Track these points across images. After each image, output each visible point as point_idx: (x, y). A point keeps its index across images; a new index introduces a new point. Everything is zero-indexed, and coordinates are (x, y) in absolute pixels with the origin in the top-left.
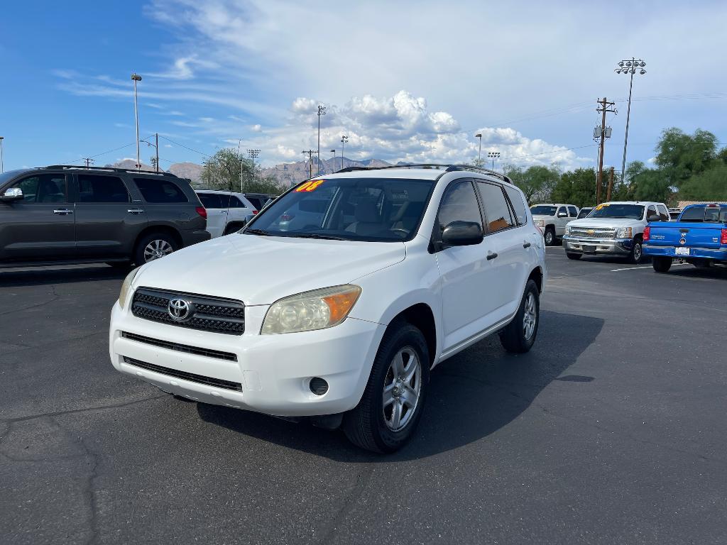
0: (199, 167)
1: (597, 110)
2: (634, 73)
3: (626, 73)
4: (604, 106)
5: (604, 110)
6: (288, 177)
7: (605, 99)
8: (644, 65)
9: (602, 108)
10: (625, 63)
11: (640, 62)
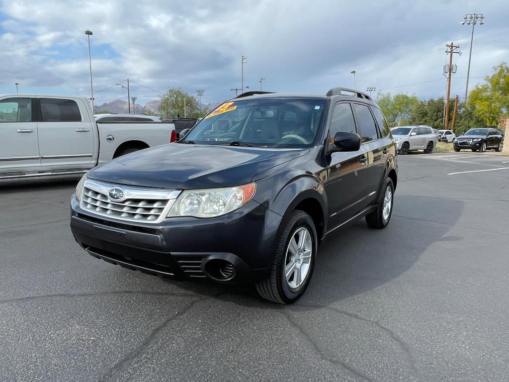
1: (446, 52)
2: (475, 24)
3: (469, 24)
4: (452, 49)
5: (451, 52)
8: (483, 18)
9: (450, 50)
10: (468, 16)
11: (480, 16)
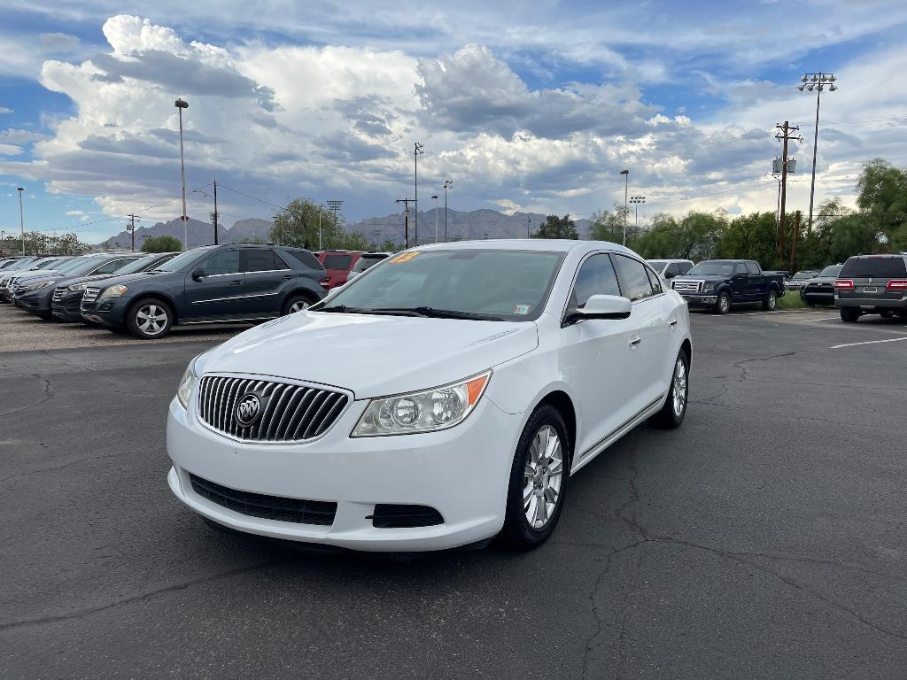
0: (269, 223)
1: (777, 137)
2: (821, 90)
3: (811, 89)
4: (786, 132)
5: (786, 138)
6: (377, 234)
7: (787, 123)
8: (834, 80)
9: (782, 134)
11: (828, 76)
